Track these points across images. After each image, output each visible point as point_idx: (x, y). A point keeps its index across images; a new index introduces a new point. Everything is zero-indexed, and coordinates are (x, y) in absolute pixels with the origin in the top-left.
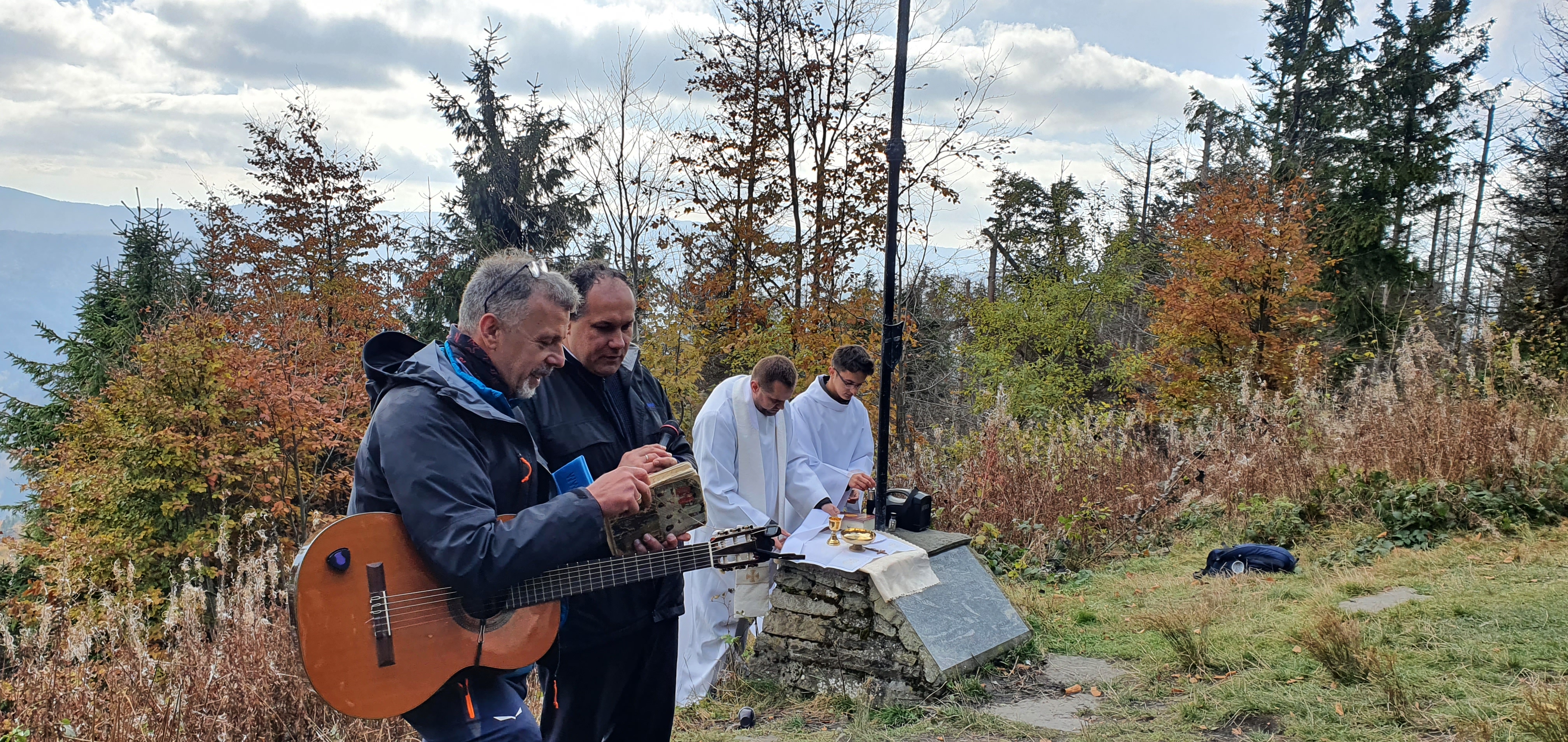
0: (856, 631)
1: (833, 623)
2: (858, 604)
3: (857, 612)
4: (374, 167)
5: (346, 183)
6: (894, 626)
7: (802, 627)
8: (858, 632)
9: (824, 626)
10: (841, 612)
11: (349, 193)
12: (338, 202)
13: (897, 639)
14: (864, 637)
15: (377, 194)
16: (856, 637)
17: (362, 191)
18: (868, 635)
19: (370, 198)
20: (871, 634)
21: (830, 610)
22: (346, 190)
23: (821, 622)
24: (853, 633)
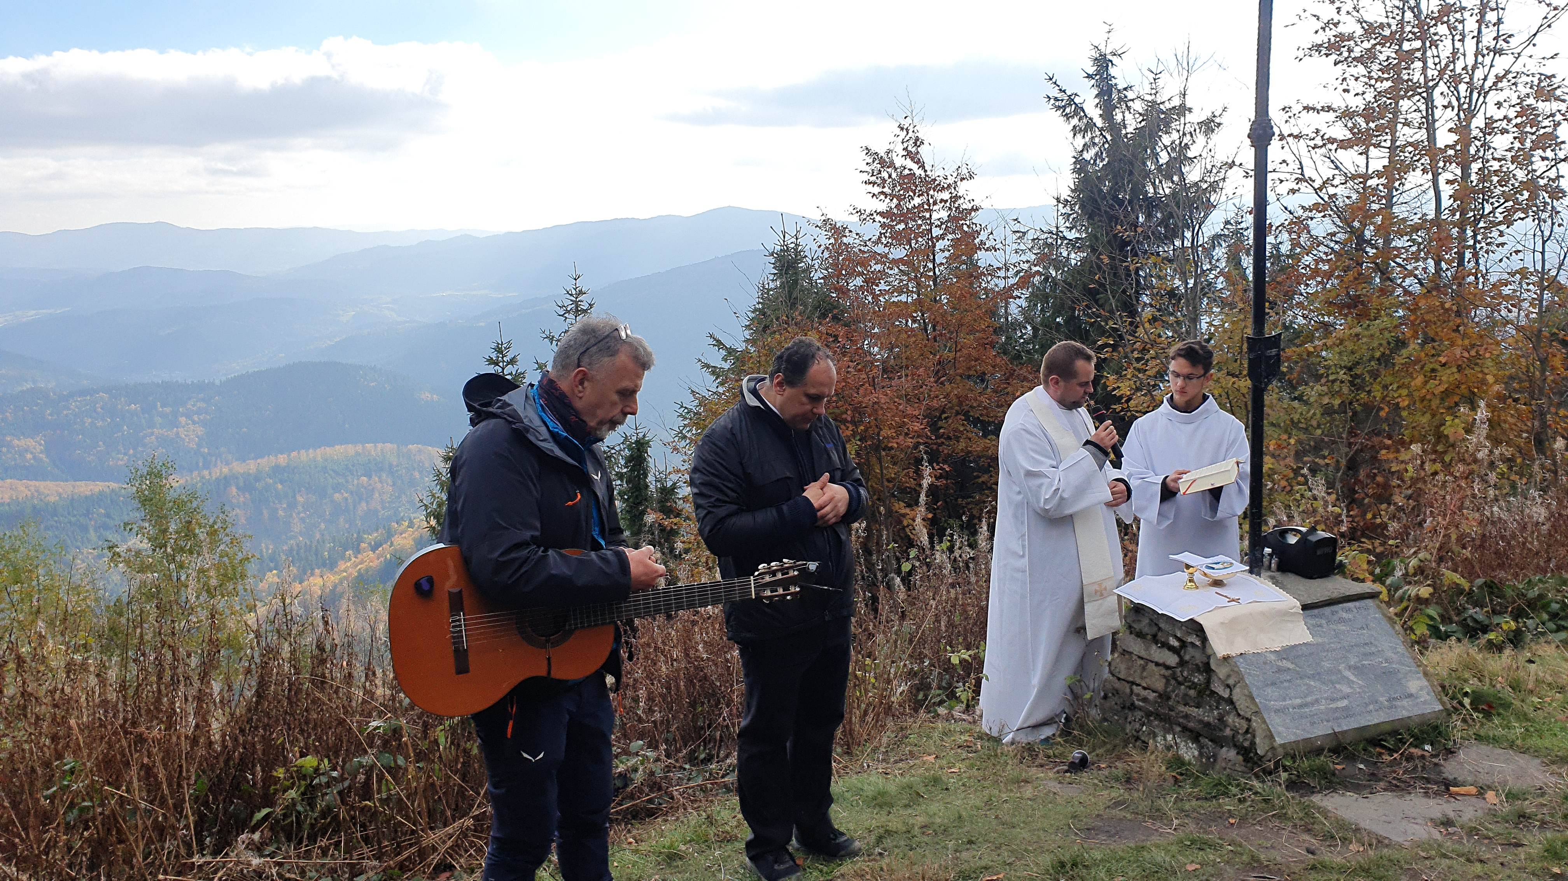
0: (1194, 686)
1: (1174, 673)
2: (1199, 658)
3: (1197, 665)
4: (971, 177)
5: (946, 195)
6: (1228, 686)
7: (1145, 674)
8: (1195, 688)
9: (1164, 676)
10: (1182, 663)
11: (948, 204)
12: (940, 214)
13: (1230, 702)
14: (1200, 693)
15: (975, 203)
16: (1192, 693)
17: (961, 201)
18: (1205, 693)
19: (969, 206)
20: (1208, 692)
21: (1172, 660)
22: (946, 201)
23: (1163, 671)
24: (1190, 688)
